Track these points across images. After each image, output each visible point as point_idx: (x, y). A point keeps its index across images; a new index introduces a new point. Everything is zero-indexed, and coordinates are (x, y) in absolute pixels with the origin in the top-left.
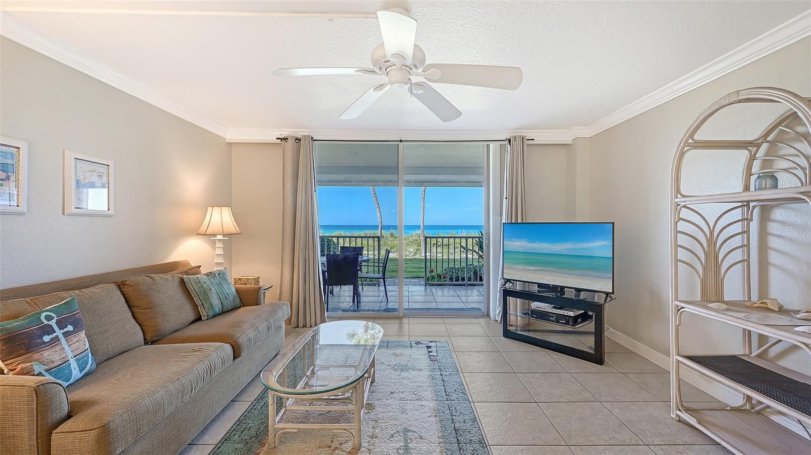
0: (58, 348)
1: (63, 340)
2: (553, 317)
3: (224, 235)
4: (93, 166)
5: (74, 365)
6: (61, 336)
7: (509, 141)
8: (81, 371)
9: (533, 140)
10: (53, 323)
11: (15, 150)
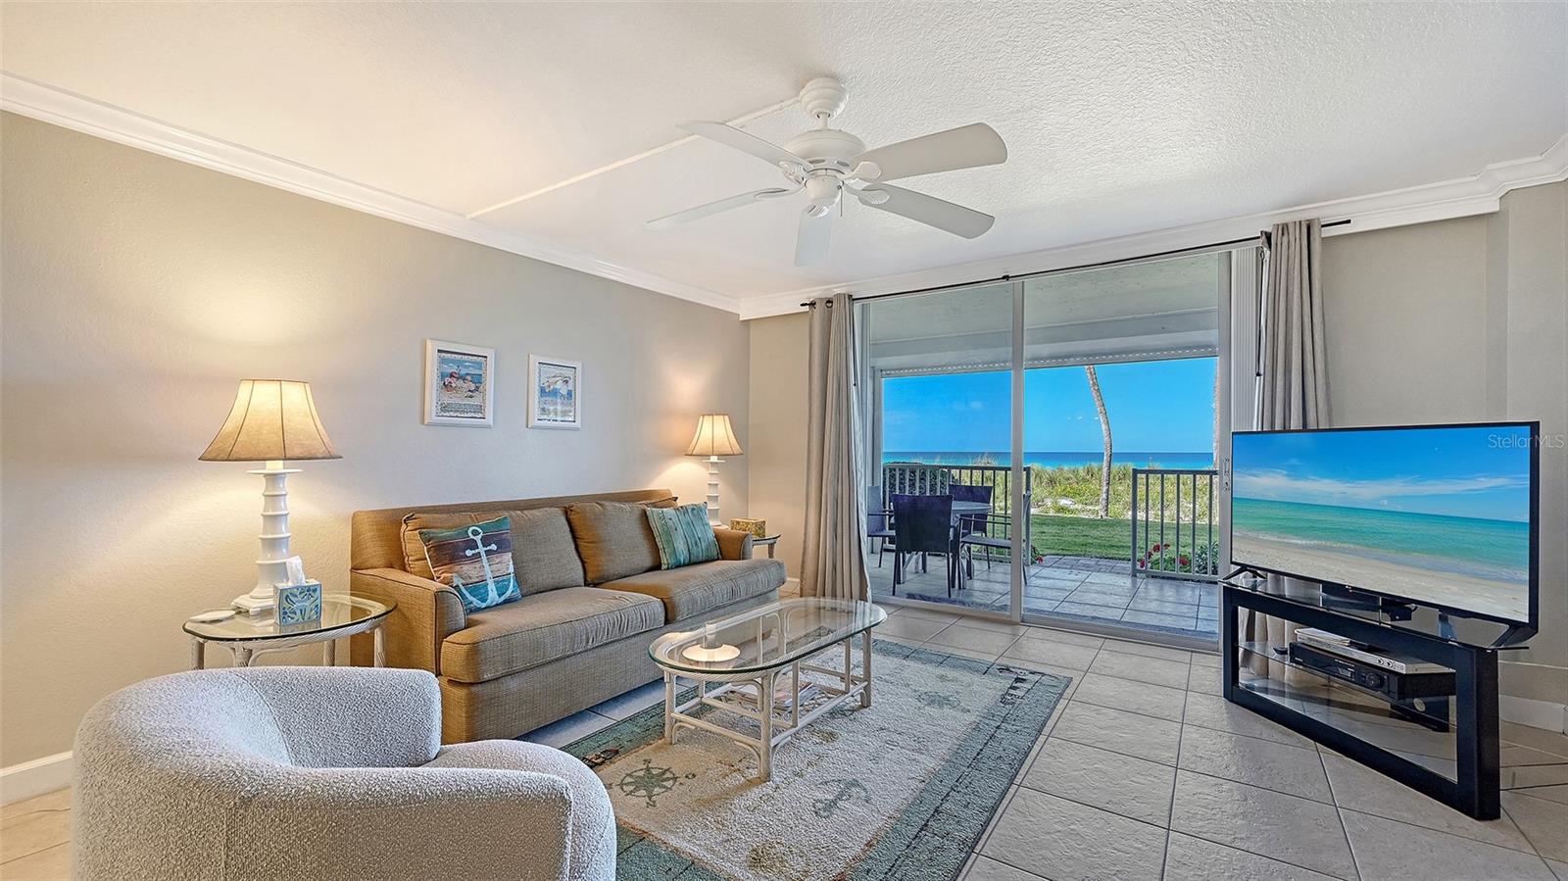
0: (478, 565)
1: (484, 557)
2: (1345, 667)
3: (720, 455)
4: (557, 371)
5: (491, 586)
6: (483, 554)
7: (1268, 236)
8: (500, 596)
9: (1348, 222)
10: (478, 538)
11: (483, 359)
